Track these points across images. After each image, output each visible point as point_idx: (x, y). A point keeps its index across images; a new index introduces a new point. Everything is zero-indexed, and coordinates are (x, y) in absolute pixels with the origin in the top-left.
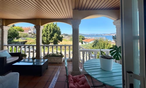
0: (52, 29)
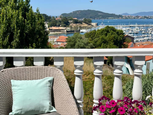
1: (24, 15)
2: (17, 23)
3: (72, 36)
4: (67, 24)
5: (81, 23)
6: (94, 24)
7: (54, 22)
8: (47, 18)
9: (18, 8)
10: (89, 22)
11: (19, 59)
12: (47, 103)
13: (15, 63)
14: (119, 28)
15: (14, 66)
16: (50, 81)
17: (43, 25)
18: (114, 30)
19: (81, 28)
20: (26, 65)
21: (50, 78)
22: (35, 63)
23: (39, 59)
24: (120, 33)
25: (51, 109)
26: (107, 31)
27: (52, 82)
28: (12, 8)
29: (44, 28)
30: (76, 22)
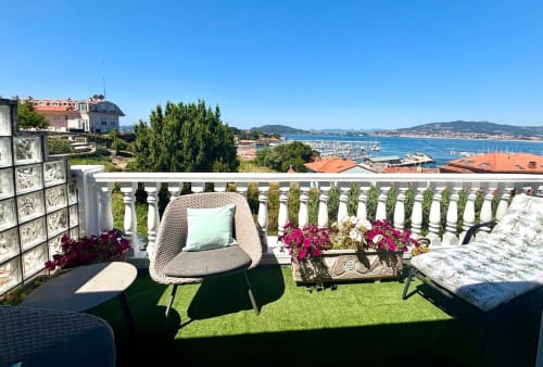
0: (199, 138)
1: (212, 130)
2: (203, 136)
3: (261, 149)
4: (256, 137)
5: (270, 137)
6: (283, 138)
7: (243, 135)
8: (237, 131)
9: (206, 123)
10: (278, 137)
11: (198, 185)
12: (227, 236)
13: (193, 189)
14: (307, 143)
15: (192, 193)
16: (231, 210)
17: (232, 139)
18: (301, 145)
19: (270, 142)
20: (205, 191)
21: (232, 206)
22: (215, 189)
23: (220, 185)
24: (307, 148)
25: (231, 241)
26: (295, 146)
27: (234, 211)
28: (200, 122)
29: (233, 142)
30: (266, 136)
